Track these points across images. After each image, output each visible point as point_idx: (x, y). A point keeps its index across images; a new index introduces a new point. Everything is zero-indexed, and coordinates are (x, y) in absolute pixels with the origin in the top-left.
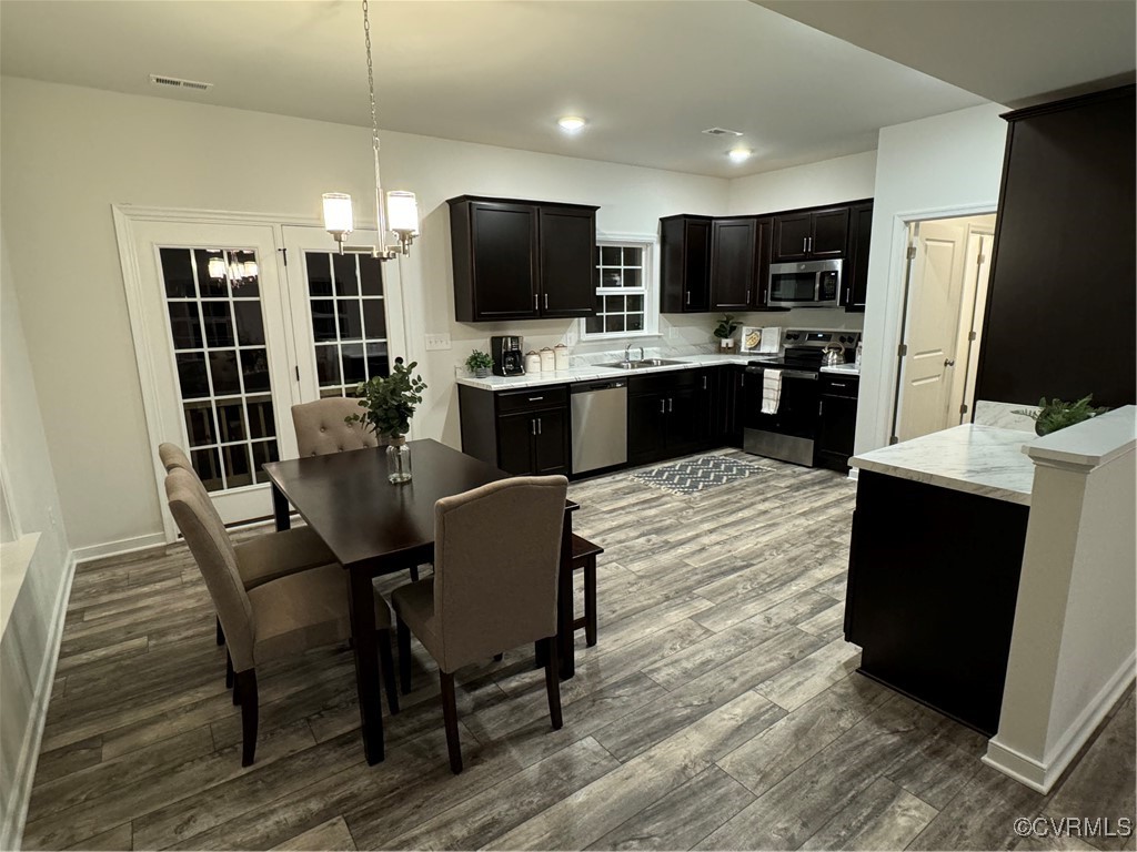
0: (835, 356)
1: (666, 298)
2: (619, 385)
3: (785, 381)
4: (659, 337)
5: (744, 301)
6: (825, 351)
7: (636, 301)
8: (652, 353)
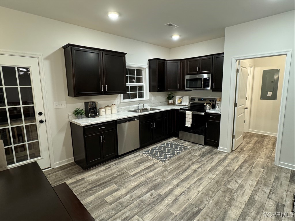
0: (209, 106)
1: (151, 87)
2: (135, 119)
3: (193, 115)
4: (149, 100)
5: (176, 87)
6: (205, 105)
7: (141, 88)
8: (147, 106)
